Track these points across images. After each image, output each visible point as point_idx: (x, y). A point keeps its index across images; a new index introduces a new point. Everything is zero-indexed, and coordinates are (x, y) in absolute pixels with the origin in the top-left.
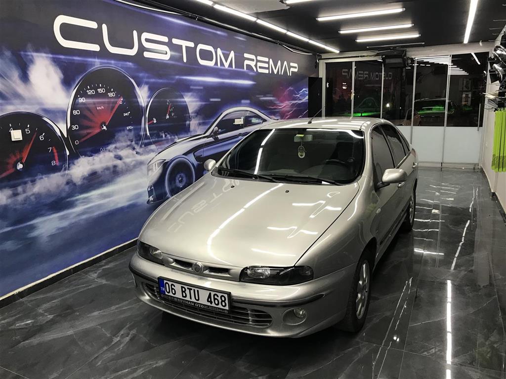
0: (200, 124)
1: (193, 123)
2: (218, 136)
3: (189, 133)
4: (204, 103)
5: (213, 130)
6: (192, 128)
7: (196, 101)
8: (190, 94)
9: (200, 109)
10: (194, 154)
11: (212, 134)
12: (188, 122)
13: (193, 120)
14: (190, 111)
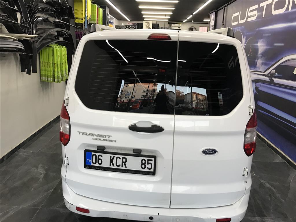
0: (263, 64)
1: (259, 62)
2: (274, 79)
3: (256, 68)
4: (268, 47)
5: (271, 71)
6: (258, 65)
7: (264, 46)
8: (261, 40)
9: (265, 51)
10: (255, 83)
11: (270, 74)
12: (256, 60)
13: (259, 59)
14: (259, 53)
